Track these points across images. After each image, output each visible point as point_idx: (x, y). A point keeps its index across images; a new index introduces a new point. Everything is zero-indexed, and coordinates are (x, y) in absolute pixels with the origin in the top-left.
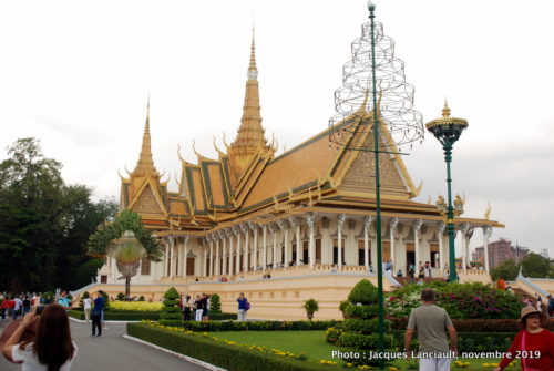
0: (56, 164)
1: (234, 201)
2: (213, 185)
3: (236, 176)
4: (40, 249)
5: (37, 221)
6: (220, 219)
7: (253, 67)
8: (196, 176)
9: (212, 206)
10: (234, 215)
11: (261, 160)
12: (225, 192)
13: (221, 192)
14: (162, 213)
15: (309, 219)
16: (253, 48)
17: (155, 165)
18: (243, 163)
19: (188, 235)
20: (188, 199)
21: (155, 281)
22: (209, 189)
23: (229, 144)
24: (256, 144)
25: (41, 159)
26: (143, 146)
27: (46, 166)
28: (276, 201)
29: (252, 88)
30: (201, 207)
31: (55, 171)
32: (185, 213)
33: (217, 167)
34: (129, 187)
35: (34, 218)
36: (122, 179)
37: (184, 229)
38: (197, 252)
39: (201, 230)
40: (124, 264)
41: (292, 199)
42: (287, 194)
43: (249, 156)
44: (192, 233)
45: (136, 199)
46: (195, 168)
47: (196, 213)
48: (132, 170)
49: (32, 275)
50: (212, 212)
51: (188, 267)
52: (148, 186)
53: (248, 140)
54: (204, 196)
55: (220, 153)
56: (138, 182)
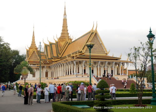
0: (8, 44)
1: (59, 55)
2: (53, 51)
3: (60, 47)
4: (4, 70)
5: (3, 62)
6: (55, 61)
7: (65, 14)
8: (48, 48)
9: (53, 57)
10: (59, 59)
11: (67, 43)
12: (57, 52)
13: (56, 52)
14: (38, 59)
15: (74, 62)
16: (65, 8)
17: (36, 45)
18: (62, 44)
19: (45, 66)
20: (46, 55)
21: (37, 79)
22: (52, 52)
23: (58, 38)
24: (66, 38)
25: (4, 43)
26: (32, 39)
27: (5, 45)
28: (67, 57)
29: (65, 21)
30: (50, 57)
31: (8, 46)
32: (45, 59)
33: (55, 45)
34: (29, 52)
35: (2, 61)
36: (27, 49)
37: (45, 64)
38: (48, 70)
39: (49, 64)
40: (24, 75)
41: (72, 56)
42: (70, 55)
43: (64, 41)
44: (47, 65)
45: (30, 55)
46: (48, 46)
47: (48, 59)
48: (29, 47)
49: (2, 77)
50: (53, 59)
51: (46, 75)
52: (34, 51)
53: (64, 36)
54: (51, 54)
55: (56, 41)
56: (31, 50)
